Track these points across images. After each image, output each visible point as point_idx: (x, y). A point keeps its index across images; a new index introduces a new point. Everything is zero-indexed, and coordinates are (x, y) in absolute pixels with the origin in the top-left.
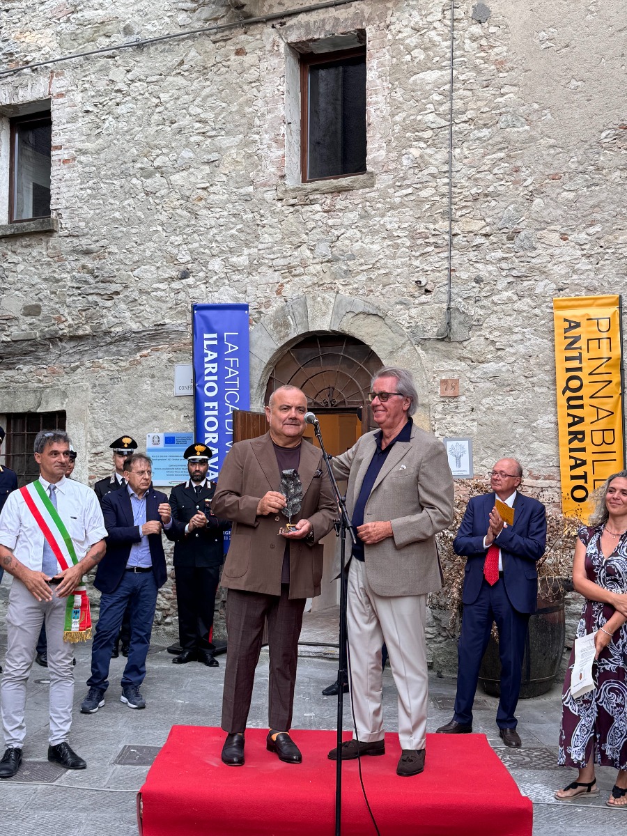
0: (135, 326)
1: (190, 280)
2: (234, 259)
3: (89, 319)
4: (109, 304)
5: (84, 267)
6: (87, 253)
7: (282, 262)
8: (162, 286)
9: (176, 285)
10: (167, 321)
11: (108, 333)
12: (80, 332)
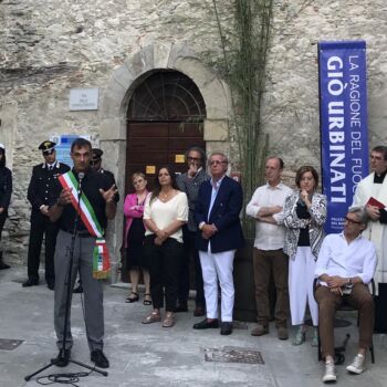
0: (47, 63)
1: (83, 34)
2: (111, 20)
3: (19, 58)
4: (32, 48)
5: (18, 24)
6: (20, 15)
7: (140, 23)
8: (65, 37)
9: (74, 37)
10: (67, 60)
11: (30, 68)
12: (13, 67)
